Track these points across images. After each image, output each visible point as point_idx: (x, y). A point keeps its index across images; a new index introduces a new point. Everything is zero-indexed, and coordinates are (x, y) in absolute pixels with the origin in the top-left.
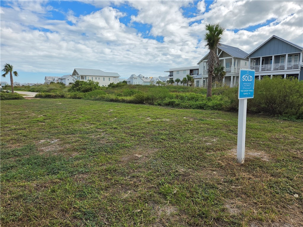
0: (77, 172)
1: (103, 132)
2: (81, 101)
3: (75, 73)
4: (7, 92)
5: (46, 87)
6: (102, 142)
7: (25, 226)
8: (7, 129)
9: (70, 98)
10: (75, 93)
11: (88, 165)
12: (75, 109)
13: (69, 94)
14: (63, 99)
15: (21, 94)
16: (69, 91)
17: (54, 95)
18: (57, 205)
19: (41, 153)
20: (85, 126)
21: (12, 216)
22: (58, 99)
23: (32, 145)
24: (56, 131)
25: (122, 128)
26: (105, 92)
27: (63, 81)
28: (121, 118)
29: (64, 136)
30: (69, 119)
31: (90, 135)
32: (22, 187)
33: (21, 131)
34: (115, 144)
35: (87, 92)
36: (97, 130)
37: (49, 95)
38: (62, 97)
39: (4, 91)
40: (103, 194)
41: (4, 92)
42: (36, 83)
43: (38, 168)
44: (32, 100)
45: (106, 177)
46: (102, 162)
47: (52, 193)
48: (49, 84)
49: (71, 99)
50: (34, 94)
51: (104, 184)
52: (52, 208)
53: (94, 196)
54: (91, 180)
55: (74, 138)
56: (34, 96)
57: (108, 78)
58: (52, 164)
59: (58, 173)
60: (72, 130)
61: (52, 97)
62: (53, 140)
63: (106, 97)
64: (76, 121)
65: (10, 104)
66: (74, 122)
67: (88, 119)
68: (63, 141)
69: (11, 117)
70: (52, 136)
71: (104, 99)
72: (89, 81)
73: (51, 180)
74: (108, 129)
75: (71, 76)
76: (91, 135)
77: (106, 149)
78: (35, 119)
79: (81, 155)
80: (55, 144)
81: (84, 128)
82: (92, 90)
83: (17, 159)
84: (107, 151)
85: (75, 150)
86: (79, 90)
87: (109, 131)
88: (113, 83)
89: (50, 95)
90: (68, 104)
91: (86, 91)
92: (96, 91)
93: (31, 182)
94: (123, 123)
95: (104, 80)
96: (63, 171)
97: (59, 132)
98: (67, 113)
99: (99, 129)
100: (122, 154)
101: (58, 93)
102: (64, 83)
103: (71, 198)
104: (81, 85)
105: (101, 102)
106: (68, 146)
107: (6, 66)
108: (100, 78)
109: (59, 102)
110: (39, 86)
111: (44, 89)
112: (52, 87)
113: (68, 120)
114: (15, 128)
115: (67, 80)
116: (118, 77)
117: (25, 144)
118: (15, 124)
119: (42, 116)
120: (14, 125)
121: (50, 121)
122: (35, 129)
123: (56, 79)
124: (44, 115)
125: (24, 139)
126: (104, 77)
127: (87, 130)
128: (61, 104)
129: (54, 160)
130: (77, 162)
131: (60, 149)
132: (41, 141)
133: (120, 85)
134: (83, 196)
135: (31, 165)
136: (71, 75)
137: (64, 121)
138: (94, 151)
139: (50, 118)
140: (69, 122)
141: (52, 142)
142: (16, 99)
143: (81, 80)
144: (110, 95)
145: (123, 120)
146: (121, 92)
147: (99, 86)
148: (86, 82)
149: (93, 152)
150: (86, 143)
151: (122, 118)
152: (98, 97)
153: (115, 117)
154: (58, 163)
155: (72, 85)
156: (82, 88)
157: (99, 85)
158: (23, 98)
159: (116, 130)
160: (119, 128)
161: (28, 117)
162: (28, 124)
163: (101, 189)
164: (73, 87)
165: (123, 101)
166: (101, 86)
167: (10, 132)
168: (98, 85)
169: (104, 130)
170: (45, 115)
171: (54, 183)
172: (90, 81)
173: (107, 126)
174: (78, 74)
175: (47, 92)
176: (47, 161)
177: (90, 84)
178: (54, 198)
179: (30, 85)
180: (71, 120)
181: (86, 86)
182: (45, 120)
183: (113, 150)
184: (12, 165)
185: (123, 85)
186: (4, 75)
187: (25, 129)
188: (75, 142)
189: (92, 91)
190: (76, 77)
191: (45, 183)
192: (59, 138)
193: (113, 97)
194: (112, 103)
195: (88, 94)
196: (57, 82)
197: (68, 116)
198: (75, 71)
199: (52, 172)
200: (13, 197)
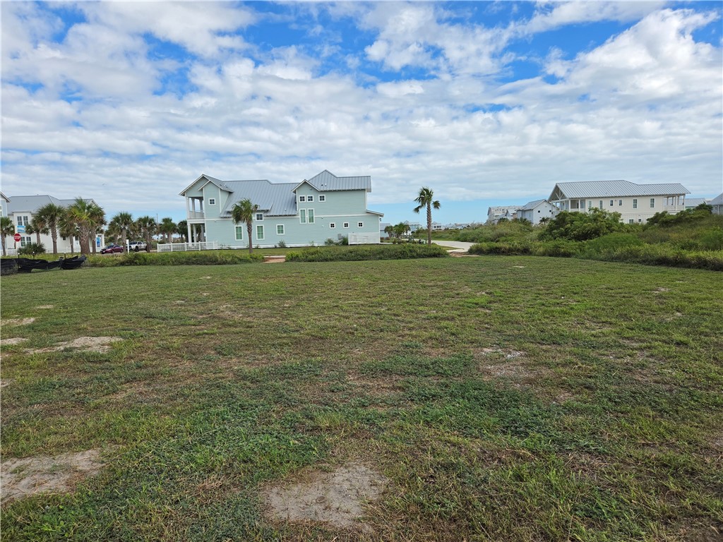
0: (573, 447)
1: (641, 349)
2: (573, 263)
3: (557, 193)
4: (420, 242)
5: (490, 231)
6: (640, 379)
7: (463, 539)
8: (423, 317)
9: (544, 254)
10: (556, 243)
11: (601, 433)
12: (556, 283)
13: (540, 246)
14: (527, 258)
15: (444, 247)
16: (541, 237)
17: (507, 247)
18: (529, 516)
19: (486, 379)
20: (587, 328)
21: (438, 503)
22: (515, 257)
23: (467, 357)
24: (516, 332)
25: (706, 345)
26: (640, 237)
27: (527, 216)
28: (697, 313)
29: (534, 346)
30: (543, 305)
31: (601, 351)
32: (454, 445)
33: (447, 322)
34: (684, 392)
35: (585, 239)
36: (621, 341)
37: (497, 248)
38: (526, 251)
39: (415, 240)
40: (656, 531)
41: (415, 243)
42: (470, 223)
43: (482, 411)
44: (462, 260)
45: (663, 485)
46: (644, 436)
47: (517, 480)
48: (496, 223)
49: (546, 258)
50: (465, 247)
51: (657, 503)
52: (519, 519)
53: (627, 528)
54: (614, 478)
55: (559, 355)
56: (466, 250)
57: (648, 200)
58: (512, 409)
59: (527, 434)
60: (553, 334)
61: (503, 252)
62: (510, 353)
63: (642, 253)
64: (562, 311)
65: (426, 267)
66: (556, 314)
67: (593, 309)
68: (533, 358)
69: (428, 293)
70: (506, 343)
71: (637, 257)
72: (592, 212)
73: (511, 448)
74: (657, 343)
75: (545, 204)
76: (606, 352)
77: (655, 402)
78: (470, 300)
79: (580, 401)
80: (516, 363)
81: (583, 332)
82: (601, 235)
83: (442, 381)
84: (659, 408)
85: (562, 385)
86: (566, 236)
87: (662, 350)
88: (664, 214)
89: (500, 249)
90: (539, 270)
91: (585, 236)
92: (613, 236)
93: (469, 439)
94: (708, 330)
95: (635, 206)
96: (538, 432)
97: (522, 334)
98: (539, 290)
99: (628, 338)
100: (714, 427)
101: (516, 244)
102: (528, 219)
103: (563, 509)
104: (572, 222)
105: (628, 267)
106: (546, 372)
107: (422, 193)
108: (624, 201)
109: (518, 263)
110: (476, 228)
111: (486, 235)
112: (503, 229)
113: (542, 307)
114: (436, 314)
115: (535, 212)
116: (681, 195)
117: (455, 351)
118: (436, 306)
119: (483, 293)
120: (434, 310)
121: (501, 306)
122: (471, 322)
123: (511, 212)
124: (487, 293)
125: (453, 341)
126: (635, 199)
127: (592, 338)
128: (524, 269)
129: (515, 399)
130: (572, 417)
131: (527, 375)
132: (485, 349)
133: (688, 216)
134: (594, 517)
135: (469, 400)
136: (547, 199)
137: (532, 310)
138: (616, 400)
139: (500, 300)
140: (545, 312)
141: (509, 356)
142: (435, 255)
143: (570, 210)
144: (656, 246)
145: (705, 320)
146: (695, 237)
147: (622, 224)
148: (585, 215)
149: (615, 402)
150: (593, 374)
151: (701, 313)
152: (619, 251)
153: (678, 311)
154: (524, 410)
155: (547, 224)
156: (572, 231)
157: (620, 221)
158: (448, 254)
159: (683, 349)
160: (692, 344)
161: (458, 294)
162: (458, 309)
163: (649, 515)
164: (551, 229)
165: (702, 264)
166: (626, 222)
167: (427, 321)
168: (617, 221)
169: (644, 345)
170: (491, 293)
171: (519, 456)
172: (596, 210)
173: (652, 333)
174: (564, 197)
175: (492, 241)
176: (501, 399)
177: (595, 220)
178: (521, 494)
179: (459, 228)
180: (549, 309)
181: (585, 224)
182: (491, 305)
183: (680, 408)
184: (433, 392)
185: (701, 218)
186: (417, 210)
187: (453, 319)
188: (564, 365)
189: (599, 236)
190: (558, 205)
191: (499, 451)
192: (524, 349)
193: (668, 251)
194: (663, 268)
195: (590, 244)
196: (512, 218)
197: (540, 299)
198: (557, 190)
199: (512, 428)
200: (438, 463)
